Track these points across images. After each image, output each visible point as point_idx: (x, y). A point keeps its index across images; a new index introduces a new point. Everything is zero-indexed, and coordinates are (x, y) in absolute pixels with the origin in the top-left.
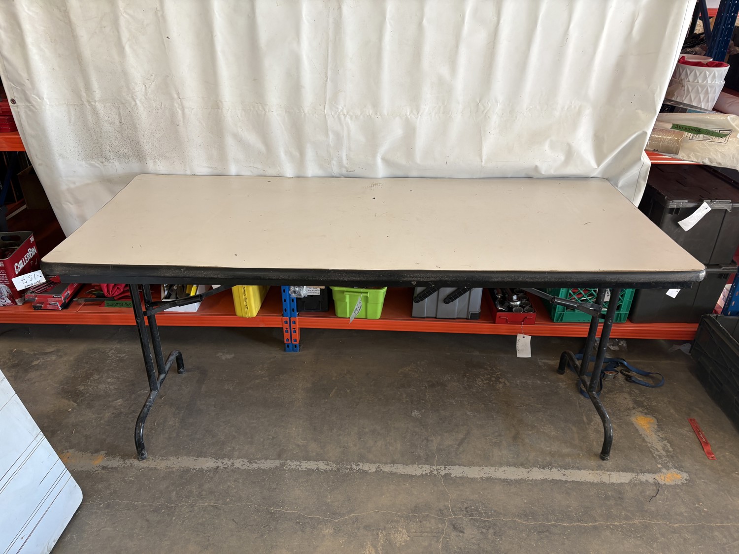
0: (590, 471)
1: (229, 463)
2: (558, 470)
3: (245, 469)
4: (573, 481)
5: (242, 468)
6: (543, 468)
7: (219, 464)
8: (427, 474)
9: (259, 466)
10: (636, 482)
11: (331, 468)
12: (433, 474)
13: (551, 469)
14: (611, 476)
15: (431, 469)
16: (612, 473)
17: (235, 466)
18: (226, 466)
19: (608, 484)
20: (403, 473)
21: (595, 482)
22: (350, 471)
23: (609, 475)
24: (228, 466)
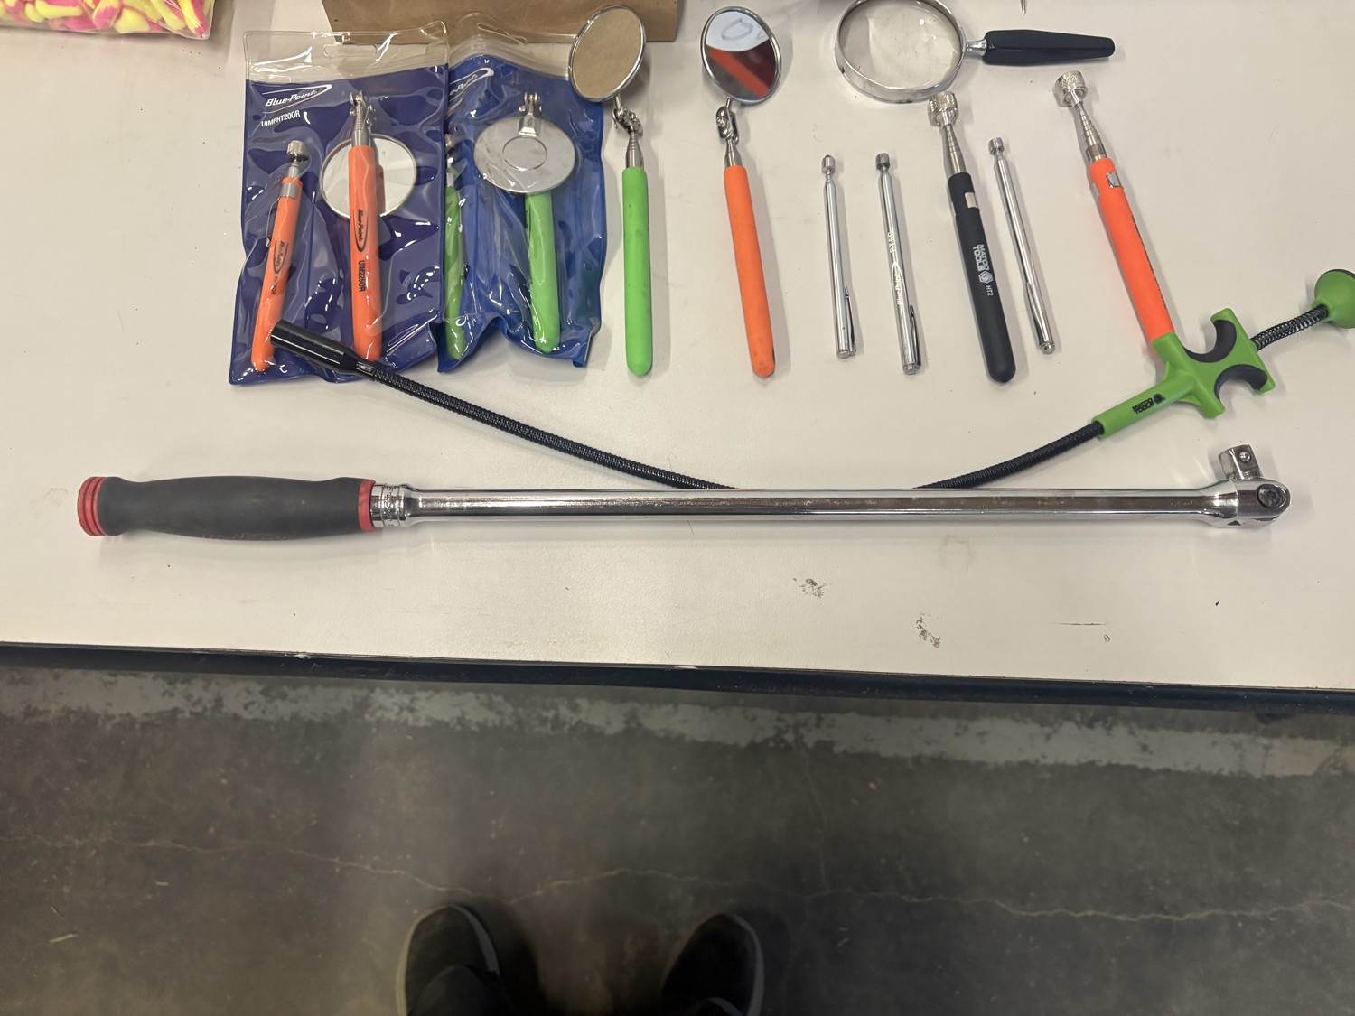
0: (1218, 736)
1: (208, 697)
2: (1131, 733)
3: (255, 720)
4: (1167, 771)
5: (247, 715)
6: (1091, 726)
7: (177, 702)
8: (766, 741)
9: (294, 708)
10: (1333, 772)
11: (499, 718)
12: (783, 741)
13: (1110, 728)
14: (1271, 752)
15: (780, 724)
16: (1276, 742)
17: (225, 710)
18: (198, 709)
19: (1260, 780)
20: (701, 739)
21: (1225, 773)
22: (553, 728)
23: (1267, 748)
24: (205, 709)
